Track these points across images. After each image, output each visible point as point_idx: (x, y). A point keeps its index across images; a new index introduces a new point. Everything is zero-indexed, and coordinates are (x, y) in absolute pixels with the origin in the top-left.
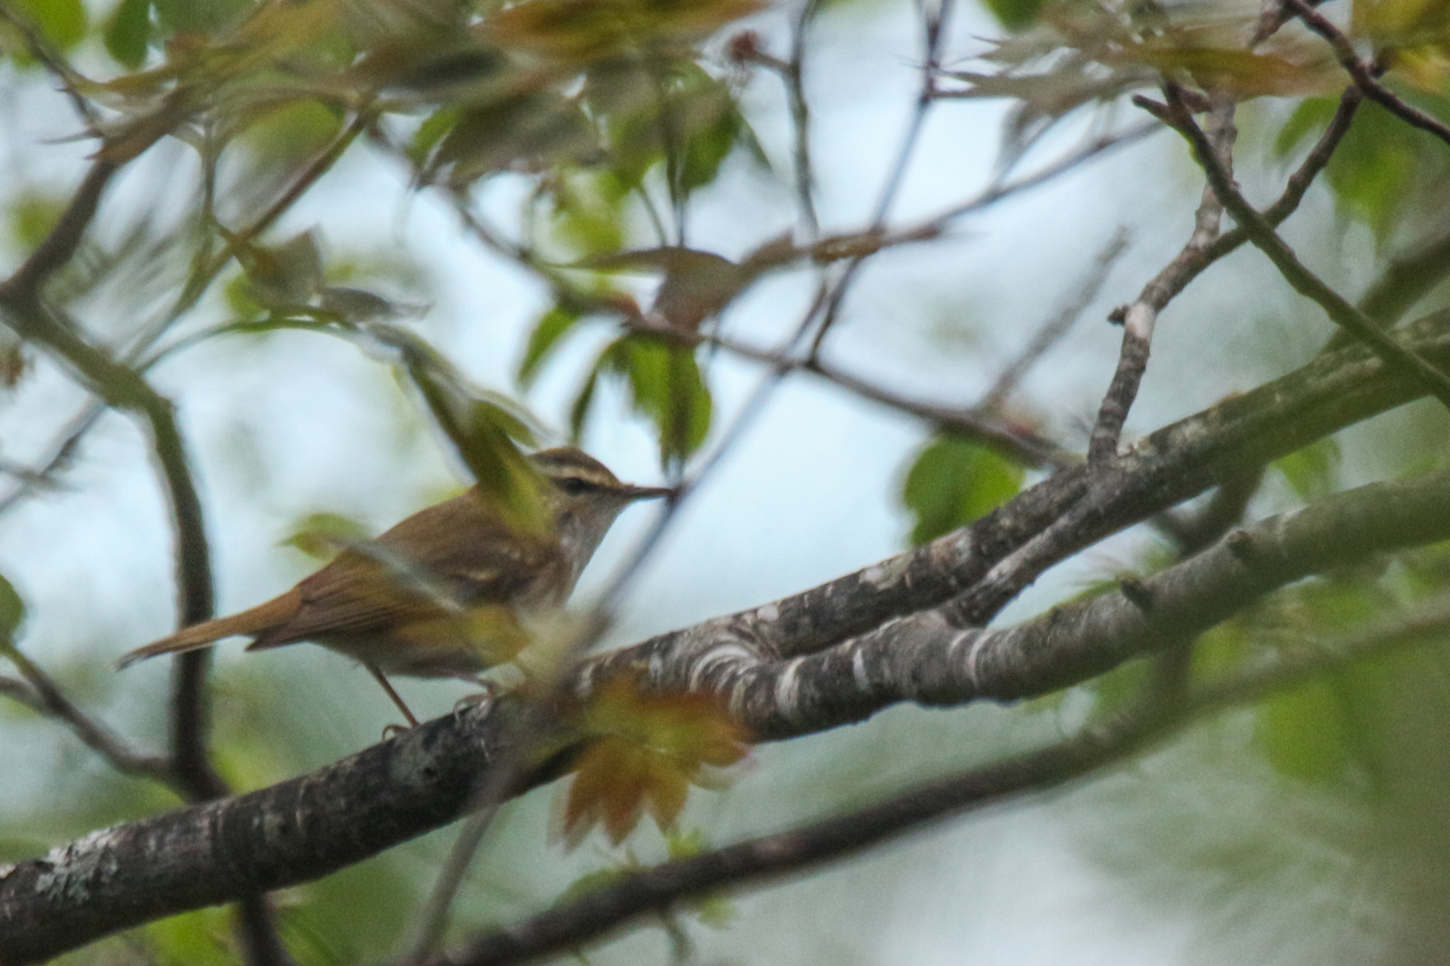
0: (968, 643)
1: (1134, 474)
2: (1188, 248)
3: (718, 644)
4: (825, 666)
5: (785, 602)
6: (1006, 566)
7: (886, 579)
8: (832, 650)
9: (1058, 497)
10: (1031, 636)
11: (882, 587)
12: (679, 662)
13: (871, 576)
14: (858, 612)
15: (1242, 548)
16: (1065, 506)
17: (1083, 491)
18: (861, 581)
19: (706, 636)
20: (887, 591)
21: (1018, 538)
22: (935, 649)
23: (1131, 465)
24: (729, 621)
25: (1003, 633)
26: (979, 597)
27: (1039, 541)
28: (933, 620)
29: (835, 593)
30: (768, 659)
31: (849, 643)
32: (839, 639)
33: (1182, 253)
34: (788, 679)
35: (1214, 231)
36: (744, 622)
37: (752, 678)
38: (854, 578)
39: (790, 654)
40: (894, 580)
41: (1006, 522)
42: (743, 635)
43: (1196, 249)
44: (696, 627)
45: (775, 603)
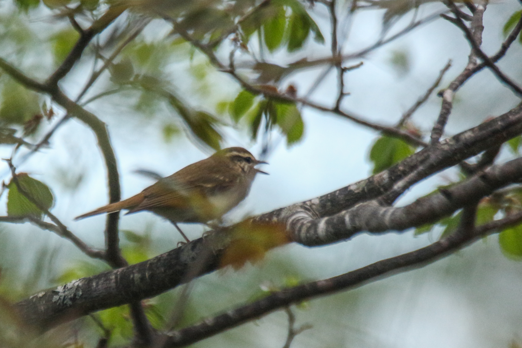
0: (385, 212)
1: (446, 151)
2: (466, 70)
3: (297, 212)
4: (335, 220)
5: (321, 197)
6: (400, 184)
7: (358, 189)
8: (337, 215)
9: (420, 159)
10: (408, 209)
11: (356, 192)
12: (283, 218)
13: (352, 188)
14: (348, 200)
15: (484, 177)
16: (422, 162)
17: (428, 157)
18: (349, 190)
19: (293, 209)
20: (358, 193)
21: (405, 173)
22: (374, 214)
23: (446, 147)
24: (301, 204)
25: (398, 209)
26: (391, 196)
27: (412, 175)
28: (374, 203)
29: (339, 194)
30: (315, 218)
31: (343, 212)
32: (340, 211)
33: (464, 71)
34: (322, 225)
35: (475, 64)
36: (307, 205)
37: (309, 224)
38: (346, 188)
39: (323, 216)
40: (361, 189)
41: (401, 168)
42: (306, 209)
43: (469, 70)
44: (289, 206)
45: (318, 198)
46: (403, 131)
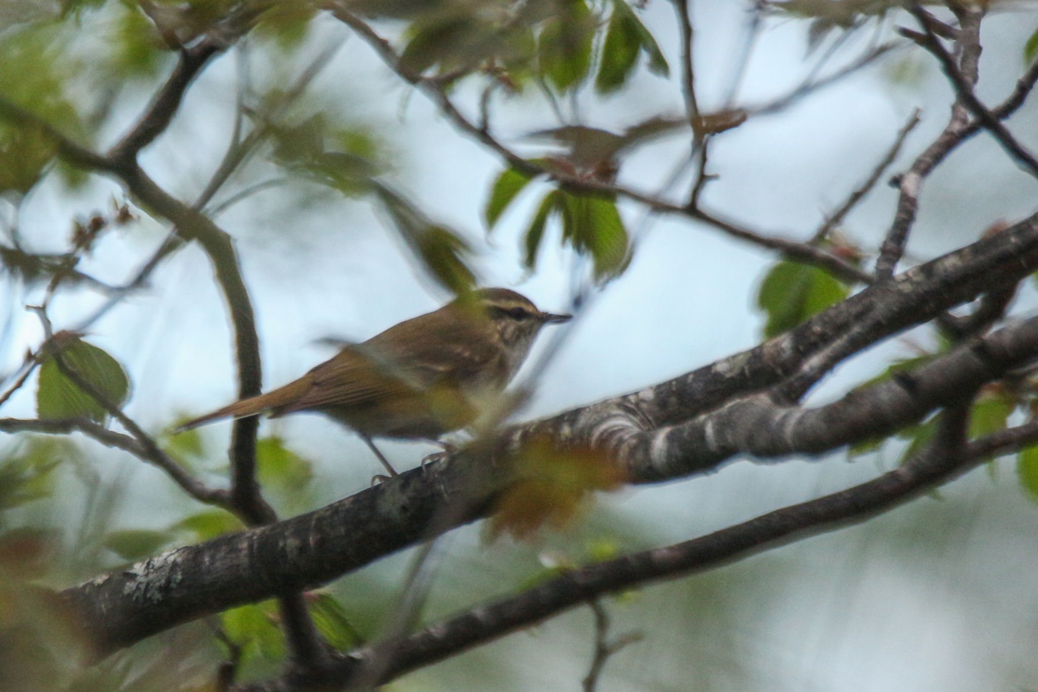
0: (785, 417)
1: (907, 295)
2: (947, 133)
3: (610, 417)
4: (685, 434)
5: (659, 387)
6: (814, 361)
7: (731, 370)
8: (690, 422)
9: (854, 310)
10: (831, 412)
11: (728, 376)
12: (583, 429)
13: (720, 368)
14: (711, 393)
15: (982, 350)
16: (859, 317)
17: (869, 308)
18: (713, 371)
19: (602, 409)
20: (732, 378)
21: (825, 339)
22: (764, 420)
23: (907, 288)
24: (619, 400)
25: (811, 411)
26: (796, 384)
27: (839, 343)
28: (763, 400)
29: (694, 380)
30: (646, 428)
31: (702, 417)
32: (695, 413)
33: (942, 136)
34: (660, 441)
35: (964, 121)
36: (629, 401)
37: (634, 441)
38: (708, 368)
39: (661, 422)
40: (736, 371)
41: (817, 329)
42: (628, 410)
43: (952, 133)
44: (595, 405)
45: (651, 388)
46: (824, 251)
